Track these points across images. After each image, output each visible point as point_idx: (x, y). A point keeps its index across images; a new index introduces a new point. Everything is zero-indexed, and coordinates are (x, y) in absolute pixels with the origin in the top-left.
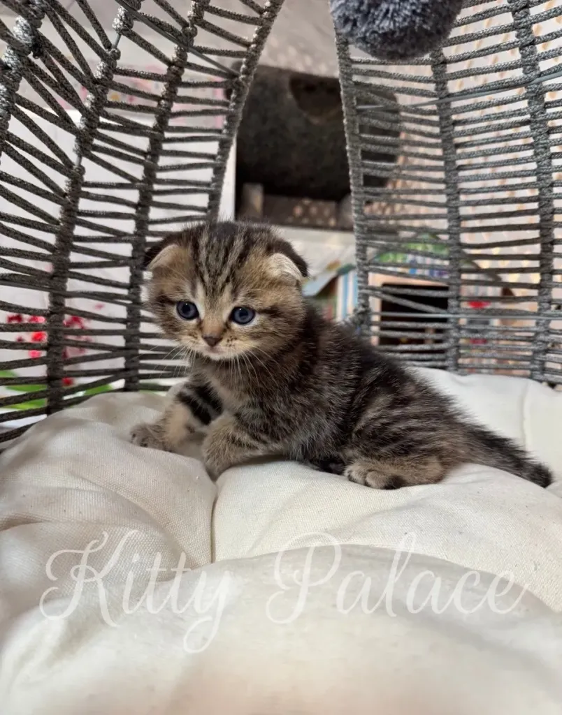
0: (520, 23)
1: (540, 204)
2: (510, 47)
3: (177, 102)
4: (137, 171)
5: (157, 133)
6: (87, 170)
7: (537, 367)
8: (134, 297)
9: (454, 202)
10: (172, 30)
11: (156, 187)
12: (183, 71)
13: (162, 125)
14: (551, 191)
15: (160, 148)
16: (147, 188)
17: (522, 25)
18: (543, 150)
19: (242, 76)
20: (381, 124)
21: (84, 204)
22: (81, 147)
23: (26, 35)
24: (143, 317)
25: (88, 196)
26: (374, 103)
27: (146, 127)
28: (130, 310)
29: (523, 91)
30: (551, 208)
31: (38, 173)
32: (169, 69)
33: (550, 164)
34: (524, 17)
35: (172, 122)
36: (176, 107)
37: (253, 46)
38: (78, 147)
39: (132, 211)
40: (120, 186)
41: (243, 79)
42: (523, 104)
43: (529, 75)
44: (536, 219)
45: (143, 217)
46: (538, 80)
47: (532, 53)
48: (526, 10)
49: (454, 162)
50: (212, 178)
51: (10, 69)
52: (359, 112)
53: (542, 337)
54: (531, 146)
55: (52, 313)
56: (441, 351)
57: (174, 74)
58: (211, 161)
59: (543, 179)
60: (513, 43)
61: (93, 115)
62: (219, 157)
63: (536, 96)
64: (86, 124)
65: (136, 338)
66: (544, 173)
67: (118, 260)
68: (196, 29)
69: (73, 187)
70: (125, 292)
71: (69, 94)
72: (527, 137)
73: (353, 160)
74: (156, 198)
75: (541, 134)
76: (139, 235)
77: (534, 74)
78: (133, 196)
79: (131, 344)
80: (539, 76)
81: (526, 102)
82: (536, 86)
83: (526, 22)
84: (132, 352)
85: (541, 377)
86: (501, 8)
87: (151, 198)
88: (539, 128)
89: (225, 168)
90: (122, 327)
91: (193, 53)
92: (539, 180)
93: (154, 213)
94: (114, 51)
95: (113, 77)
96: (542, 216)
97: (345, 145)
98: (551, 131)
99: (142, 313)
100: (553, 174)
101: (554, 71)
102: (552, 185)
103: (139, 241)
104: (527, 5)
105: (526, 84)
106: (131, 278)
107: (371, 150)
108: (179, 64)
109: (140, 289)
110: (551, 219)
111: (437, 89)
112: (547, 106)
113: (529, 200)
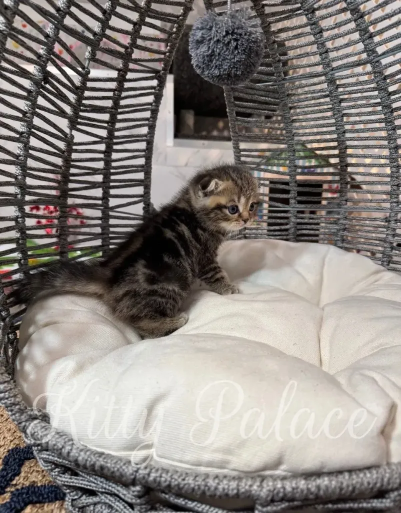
0: (318, 41)
1: (338, 143)
2: (314, 54)
3: (124, 91)
4: (103, 133)
5: (113, 110)
6: (75, 136)
7: (338, 239)
8: (105, 205)
9: (290, 141)
10: (119, 53)
11: (115, 141)
12: (127, 74)
13: (116, 105)
14: (344, 136)
15: (116, 118)
16: (110, 141)
19: (162, 72)
20: (246, 96)
21: (74, 156)
22: (71, 125)
23: (40, 74)
24: (111, 216)
25: (76, 151)
27: (107, 108)
28: (103, 212)
29: (323, 78)
30: (344, 146)
31: (49, 143)
32: (119, 74)
33: (342, 120)
34: (320, 38)
35: (123, 103)
36: (124, 94)
37: (167, 54)
38: (70, 125)
39: (102, 156)
40: (95, 143)
41: (163, 74)
42: (325, 86)
43: (326, 70)
44: (336, 152)
45: (108, 159)
46: (331, 73)
47: (326, 58)
48: (321, 34)
49: (289, 118)
50: (148, 132)
51: (32, 92)
52: (232, 89)
53: (341, 221)
54: (331, 109)
55: (60, 217)
56: (287, 230)
57: (122, 76)
58: (147, 122)
59: (339, 129)
60: (315, 52)
61: (77, 107)
62: (151, 119)
63: (332, 81)
64: (73, 112)
65: (107, 228)
66: (339, 126)
67: (95, 184)
68: (133, 50)
69: (68, 147)
70: (100, 202)
71: (64, 99)
72: (328, 105)
73: (231, 117)
74: (115, 147)
75: (335, 103)
76: (106, 169)
77: (328, 69)
78: (102, 147)
79: (105, 231)
80: (332, 70)
81: (326, 84)
82: (330, 76)
83: (321, 41)
84: (105, 236)
85: (341, 245)
86: (306, 33)
87: (112, 147)
88: (335, 99)
89: (155, 125)
90: (100, 222)
91: (132, 63)
92: (337, 129)
93: (115, 156)
94: (87, 71)
95: (86, 84)
96: (340, 150)
97: (226, 108)
98: (342, 101)
99: (111, 213)
100: (345, 126)
101: (339, 68)
102: (344, 132)
103: (107, 172)
104: (321, 31)
105: (325, 74)
106: (103, 193)
107: (241, 111)
108: (124, 70)
109: (109, 200)
110: (345, 152)
111: (276, 76)
112: (338, 86)
113: (332, 140)
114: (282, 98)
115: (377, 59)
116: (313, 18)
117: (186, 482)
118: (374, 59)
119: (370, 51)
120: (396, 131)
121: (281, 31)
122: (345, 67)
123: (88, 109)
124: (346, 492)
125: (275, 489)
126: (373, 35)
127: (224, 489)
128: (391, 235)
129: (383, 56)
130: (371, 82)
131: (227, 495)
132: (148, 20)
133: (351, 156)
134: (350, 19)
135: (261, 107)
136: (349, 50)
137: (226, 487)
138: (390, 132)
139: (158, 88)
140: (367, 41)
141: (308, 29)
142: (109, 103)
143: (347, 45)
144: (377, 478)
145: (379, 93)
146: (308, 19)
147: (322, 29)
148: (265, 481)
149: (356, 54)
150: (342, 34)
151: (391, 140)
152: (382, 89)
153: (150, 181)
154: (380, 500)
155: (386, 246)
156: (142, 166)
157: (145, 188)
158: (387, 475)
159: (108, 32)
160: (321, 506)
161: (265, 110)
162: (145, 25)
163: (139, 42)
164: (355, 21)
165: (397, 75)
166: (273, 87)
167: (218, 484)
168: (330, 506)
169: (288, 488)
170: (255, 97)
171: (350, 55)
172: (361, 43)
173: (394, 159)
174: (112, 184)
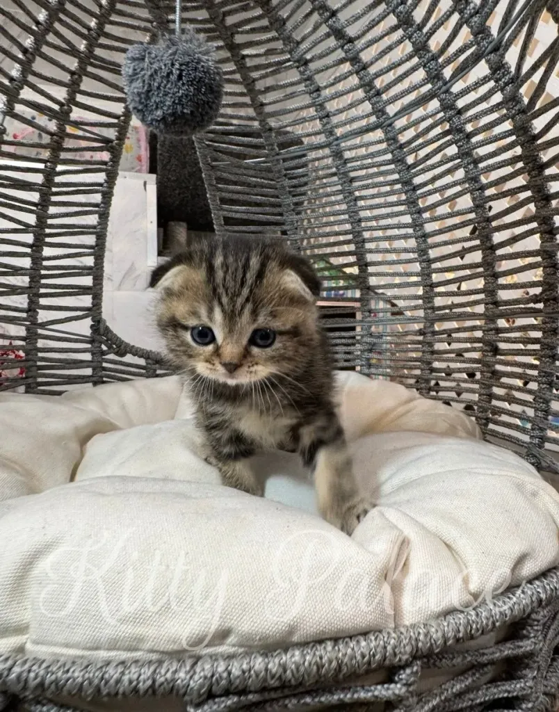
0: (315, 102)
1: (353, 235)
2: (312, 119)
3: (60, 164)
4: (31, 219)
5: (45, 188)
7: (363, 363)
8: (32, 319)
9: (293, 236)
10: (50, 109)
11: (48, 231)
12: (64, 141)
13: (49, 182)
14: (359, 225)
15: (49, 200)
16: (40, 231)
17: (317, 103)
18: (347, 194)
19: (116, 142)
20: (232, 178)
24: (40, 335)
26: (223, 160)
27: (35, 184)
28: (28, 329)
29: (327, 151)
30: (361, 238)
32: (51, 139)
33: (356, 205)
34: (318, 98)
35: (58, 179)
36: (60, 168)
37: (122, 118)
39: (28, 250)
40: (15, 231)
41: (116, 144)
42: (330, 161)
43: (329, 139)
44: (352, 247)
45: (37, 255)
46: (335, 143)
47: (328, 123)
48: (318, 93)
50: (98, 222)
52: (213, 167)
53: (365, 339)
54: (341, 192)
57: (55, 142)
58: (96, 209)
59: (352, 217)
60: (313, 116)
62: (102, 205)
63: (337, 154)
65: (34, 352)
66: (352, 212)
68: (71, 107)
70: (24, 315)
72: (336, 185)
73: (213, 205)
74: (48, 240)
75: (345, 182)
76: (35, 269)
77: (332, 138)
78: (29, 238)
79: (30, 357)
80: (337, 139)
81: (331, 159)
82: (335, 147)
83: (319, 101)
84: (30, 363)
85: (366, 371)
86: (300, 92)
87: (43, 240)
88: (342, 178)
89: (108, 213)
90: (22, 343)
91: (71, 125)
92: (350, 217)
93: (47, 251)
94: (0, 128)
96: (356, 244)
97: (206, 193)
98: (352, 180)
99: (40, 331)
100: (360, 213)
101: (346, 137)
102: (360, 221)
103: (35, 274)
104: (318, 90)
105: (328, 145)
106: (29, 304)
107: (227, 197)
108: (60, 134)
109: (38, 313)
110: (363, 247)
111: (268, 150)
112: (346, 161)
113: (346, 233)
114: (278, 178)
115: (389, 122)
116: (306, 71)
117: (69, 674)
118: (385, 121)
119: (379, 111)
120: (421, 216)
121: (268, 89)
122: (351, 135)
123: (5, 182)
124: (327, 672)
125: (212, 676)
126: (381, 92)
127: (131, 682)
128: (428, 352)
129: (396, 117)
130: (384, 152)
131: (136, 690)
132: (90, 69)
133: (371, 251)
134: (350, 71)
135: (252, 192)
136: (354, 112)
137: (135, 676)
138: (415, 216)
139: (110, 164)
140: (375, 99)
141: (301, 87)
142: (38, 179)
143: (351, 106)
144: (376, 647)
145: (396, 166)
146: (302, 73)
147: (319, 87)
148: (199, 664)
149: (363, 117)
150: (343, 91)
151: (416, 226)
152: (399, 161)
153: (101, 289)
154: (386, 686)
155: (423, 367)
156: (90, 268)
157: (93, 298)
158: (392, 641)
159: (31, 78)
160: (294, 701)
161: (257, 195)
162: (87, 76)
163: (80, 98)
164: (357, 73)
165: (415, 141)
166: (265, 165)
167: (123, 673)
168: (308, 700)
169: (236, 672)
170: (243, 178)
171: (356, 119)
172: (367, 102)
173: (422, 251)
174: (42, 291)
